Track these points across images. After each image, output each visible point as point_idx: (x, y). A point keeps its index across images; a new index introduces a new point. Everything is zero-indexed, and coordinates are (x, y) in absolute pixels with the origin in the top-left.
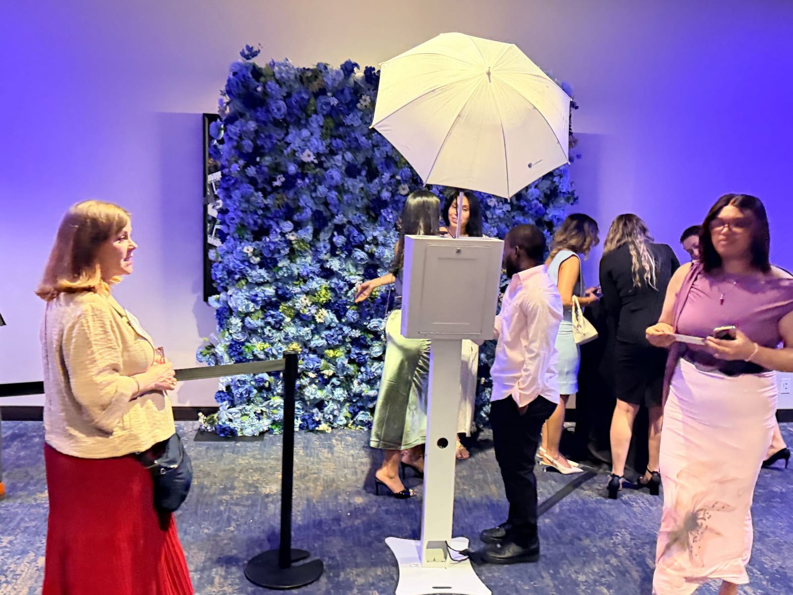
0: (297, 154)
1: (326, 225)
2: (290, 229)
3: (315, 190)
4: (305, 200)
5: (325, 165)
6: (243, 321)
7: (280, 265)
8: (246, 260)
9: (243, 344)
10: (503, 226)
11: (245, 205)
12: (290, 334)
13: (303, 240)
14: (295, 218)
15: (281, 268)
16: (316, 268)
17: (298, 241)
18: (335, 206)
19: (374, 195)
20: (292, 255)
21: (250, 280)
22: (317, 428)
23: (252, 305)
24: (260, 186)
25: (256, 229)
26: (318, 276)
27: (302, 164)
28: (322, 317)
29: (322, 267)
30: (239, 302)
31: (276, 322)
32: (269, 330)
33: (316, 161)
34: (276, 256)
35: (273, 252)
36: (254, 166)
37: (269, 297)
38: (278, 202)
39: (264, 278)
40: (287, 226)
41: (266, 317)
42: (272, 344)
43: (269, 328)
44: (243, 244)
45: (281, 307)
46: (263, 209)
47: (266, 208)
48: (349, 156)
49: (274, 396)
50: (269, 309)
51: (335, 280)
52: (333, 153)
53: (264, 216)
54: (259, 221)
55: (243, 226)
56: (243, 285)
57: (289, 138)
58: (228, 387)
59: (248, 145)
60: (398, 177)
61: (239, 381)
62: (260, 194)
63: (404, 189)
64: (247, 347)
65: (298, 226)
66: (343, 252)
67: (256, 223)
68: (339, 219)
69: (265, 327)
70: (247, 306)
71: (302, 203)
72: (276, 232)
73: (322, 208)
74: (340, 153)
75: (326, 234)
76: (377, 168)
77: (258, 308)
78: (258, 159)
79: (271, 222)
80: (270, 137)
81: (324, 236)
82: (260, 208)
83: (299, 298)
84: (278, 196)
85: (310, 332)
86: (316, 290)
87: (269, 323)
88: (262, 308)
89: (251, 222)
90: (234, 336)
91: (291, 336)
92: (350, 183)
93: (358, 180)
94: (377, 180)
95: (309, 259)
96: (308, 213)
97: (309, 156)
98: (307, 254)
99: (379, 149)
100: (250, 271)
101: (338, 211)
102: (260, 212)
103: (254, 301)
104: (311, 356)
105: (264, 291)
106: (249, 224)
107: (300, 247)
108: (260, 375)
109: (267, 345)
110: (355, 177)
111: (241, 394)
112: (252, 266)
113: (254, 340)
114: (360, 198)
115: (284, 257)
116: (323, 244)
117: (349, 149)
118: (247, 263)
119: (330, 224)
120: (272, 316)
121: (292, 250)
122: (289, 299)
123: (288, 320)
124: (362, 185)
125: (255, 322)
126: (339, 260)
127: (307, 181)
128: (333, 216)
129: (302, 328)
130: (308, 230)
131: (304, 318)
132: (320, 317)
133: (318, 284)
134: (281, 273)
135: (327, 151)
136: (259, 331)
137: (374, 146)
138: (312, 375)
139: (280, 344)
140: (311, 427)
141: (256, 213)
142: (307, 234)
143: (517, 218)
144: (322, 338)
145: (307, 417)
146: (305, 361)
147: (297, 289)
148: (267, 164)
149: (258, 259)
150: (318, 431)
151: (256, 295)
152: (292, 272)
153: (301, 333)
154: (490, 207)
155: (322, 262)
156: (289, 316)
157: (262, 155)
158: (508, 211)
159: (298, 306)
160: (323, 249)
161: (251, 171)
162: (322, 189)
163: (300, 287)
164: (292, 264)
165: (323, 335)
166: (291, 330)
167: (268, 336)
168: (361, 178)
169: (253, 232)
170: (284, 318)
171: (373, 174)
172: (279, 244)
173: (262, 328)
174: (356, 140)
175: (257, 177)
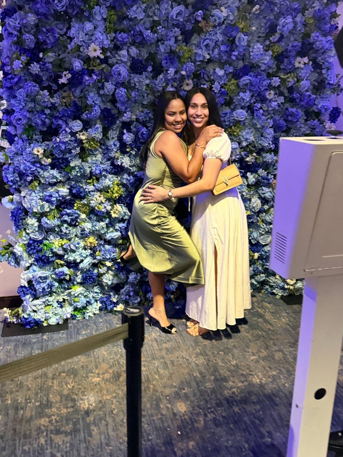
0: (81, 49)
1: (115, 123)
2: (80, 128)
3: (103, 87)
4: (93, 98)
5: (110, 61)
6: (39, 221)
7: (72, 164)
8: (36, 161)
9: (41, 242)
10: (277, 117)
11: (31, 105)
12: (86, 229)
13: (93, 139)
14: (84, 116)
15: (73, 168)
16: (107, 165)
17: (89, 140)
18: (123, 103)
19: (158, 91)
20: (84, 154)
21: (43, 181)
22: (115, 309)
23: (46, 205)
24: (46, 84)
25: (45, 129)
26: (110, 173)
27: (87, 60)
28: (117, 212)
29: (113, 164)
30: (34, 203)
31: (72, 220)
32: (67, 228)
33: (102, 57)
34: (68, 155)
35: (63, 152)
36: (38, 62)
37: (63, 197)
38: (64, 101)
39: (57, 178)
40: (77, 125)
41: (62, 215)
42: (70, 240)
43: (65, 225)
44: (32, 145)
45: (75, 205)
46: (50, 108)
47: (53, 107)
48: (134, 51)
49: (74, 285)
50: (64, 208)
51: (126, 176)
52: (117, 48)
53: (52, 116)
54: (47, 121)
55: (30, 126)
56: (36, 186)
57: (72, 32)
58: (30, 282)
59: (29, 40)
60: (184, 73)
61: (40, 277)
62: (46, 92)
63: (187, 85)
64: (45, 245)
65: (87, 125)
66: (132, 149)
67: (44, 123)
68: (127, 117)
69: (62, 225)
70: (42, 207)
71: (90, 102)
72: (66, 131)
73: (109, 106)
74: (125, 47)
75: (115, 132)
76: (161, 64)
77: (53, 208)
78: (41, 55)
79: (60, 122)
80: (51, 31)
81: (113, 134)
82: (47, 107)
83: (93, 196)
84: (65, 94)
85: (105, 226)
86: (109, 187)
87: (65, 222)
88: (57, 207)
89: (39, 122)
90: (32, 236)
91: (87, 231)
92: (135, 78)
93: (144, 76)
94: (161, 76)
95: (99, 157)
96: (97, 111)
97: (95, 50)
98: (97, 152)
99: (163, 44)
100: (42, 172)
101: (126, 108)
102: (47, 111)
103: (48, 201)
104: (107, 247)
105: (58, 192)
106: (36, 124)
107: (91, 145)
108: (61, 269)
109: (65, 241)
110: (141, 74)
111: (44, 289)
112: (43, 167)
113: (51, 237)
114: (146, 95)
115: (75, 157)
116: (113, 142)
117: (133, 43)
118: (38, 165)
119: (118, 122)
120: (68, 215)
121: (83, 149)
122: (84, 198)
123: (83, 216)
124: (148, 82)
125: (51, 222)
126: (129, 156)
127: (95, 77)
128: (121, 113)
129: (98, 223)
130: (97, 128)
131: (99, 214)
132: (114, 213)
133: (110, 181)
134: (74, 173)
135: (112, 46)
136: (57, 229)
137: (158, 41)
138: (108, 264)
139: (77, 239)
140: (109, 308)
141: (43, 112)
142: (97, 132)
143: (290, 110)
144: (117, 230)
145: (105, 299)
146: (102, 253)
147: (91, 188)
148: (51, 60)
149: (49, 160)
150: (116, 311)
151: (51, 196)
152: (85, 171)
153: (97, 228)
154: (267, 99)
155: (112, 160)
156: (84, 213)
157: (44, 51)
158: (282, 103)
159: (93, 203)
160: (113, 146)
161: (35, 68)
162: (109, 86)
163: (94, 185)
164: (83, 163)
165: (117, 227)
166: (88, 226)
167: (66, 233)
168: (147, 74)
169: (42, 132)
170: (79, 215)
171: (158, 70)
172: (70, 144)
173: (59, 226)
174: (141, 33)
175: (41, 74)
